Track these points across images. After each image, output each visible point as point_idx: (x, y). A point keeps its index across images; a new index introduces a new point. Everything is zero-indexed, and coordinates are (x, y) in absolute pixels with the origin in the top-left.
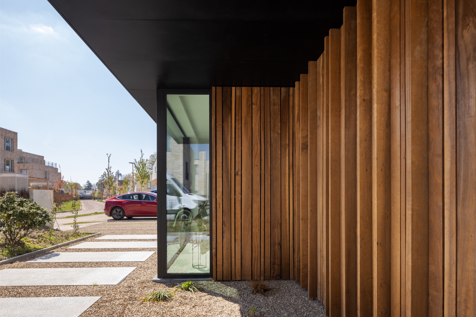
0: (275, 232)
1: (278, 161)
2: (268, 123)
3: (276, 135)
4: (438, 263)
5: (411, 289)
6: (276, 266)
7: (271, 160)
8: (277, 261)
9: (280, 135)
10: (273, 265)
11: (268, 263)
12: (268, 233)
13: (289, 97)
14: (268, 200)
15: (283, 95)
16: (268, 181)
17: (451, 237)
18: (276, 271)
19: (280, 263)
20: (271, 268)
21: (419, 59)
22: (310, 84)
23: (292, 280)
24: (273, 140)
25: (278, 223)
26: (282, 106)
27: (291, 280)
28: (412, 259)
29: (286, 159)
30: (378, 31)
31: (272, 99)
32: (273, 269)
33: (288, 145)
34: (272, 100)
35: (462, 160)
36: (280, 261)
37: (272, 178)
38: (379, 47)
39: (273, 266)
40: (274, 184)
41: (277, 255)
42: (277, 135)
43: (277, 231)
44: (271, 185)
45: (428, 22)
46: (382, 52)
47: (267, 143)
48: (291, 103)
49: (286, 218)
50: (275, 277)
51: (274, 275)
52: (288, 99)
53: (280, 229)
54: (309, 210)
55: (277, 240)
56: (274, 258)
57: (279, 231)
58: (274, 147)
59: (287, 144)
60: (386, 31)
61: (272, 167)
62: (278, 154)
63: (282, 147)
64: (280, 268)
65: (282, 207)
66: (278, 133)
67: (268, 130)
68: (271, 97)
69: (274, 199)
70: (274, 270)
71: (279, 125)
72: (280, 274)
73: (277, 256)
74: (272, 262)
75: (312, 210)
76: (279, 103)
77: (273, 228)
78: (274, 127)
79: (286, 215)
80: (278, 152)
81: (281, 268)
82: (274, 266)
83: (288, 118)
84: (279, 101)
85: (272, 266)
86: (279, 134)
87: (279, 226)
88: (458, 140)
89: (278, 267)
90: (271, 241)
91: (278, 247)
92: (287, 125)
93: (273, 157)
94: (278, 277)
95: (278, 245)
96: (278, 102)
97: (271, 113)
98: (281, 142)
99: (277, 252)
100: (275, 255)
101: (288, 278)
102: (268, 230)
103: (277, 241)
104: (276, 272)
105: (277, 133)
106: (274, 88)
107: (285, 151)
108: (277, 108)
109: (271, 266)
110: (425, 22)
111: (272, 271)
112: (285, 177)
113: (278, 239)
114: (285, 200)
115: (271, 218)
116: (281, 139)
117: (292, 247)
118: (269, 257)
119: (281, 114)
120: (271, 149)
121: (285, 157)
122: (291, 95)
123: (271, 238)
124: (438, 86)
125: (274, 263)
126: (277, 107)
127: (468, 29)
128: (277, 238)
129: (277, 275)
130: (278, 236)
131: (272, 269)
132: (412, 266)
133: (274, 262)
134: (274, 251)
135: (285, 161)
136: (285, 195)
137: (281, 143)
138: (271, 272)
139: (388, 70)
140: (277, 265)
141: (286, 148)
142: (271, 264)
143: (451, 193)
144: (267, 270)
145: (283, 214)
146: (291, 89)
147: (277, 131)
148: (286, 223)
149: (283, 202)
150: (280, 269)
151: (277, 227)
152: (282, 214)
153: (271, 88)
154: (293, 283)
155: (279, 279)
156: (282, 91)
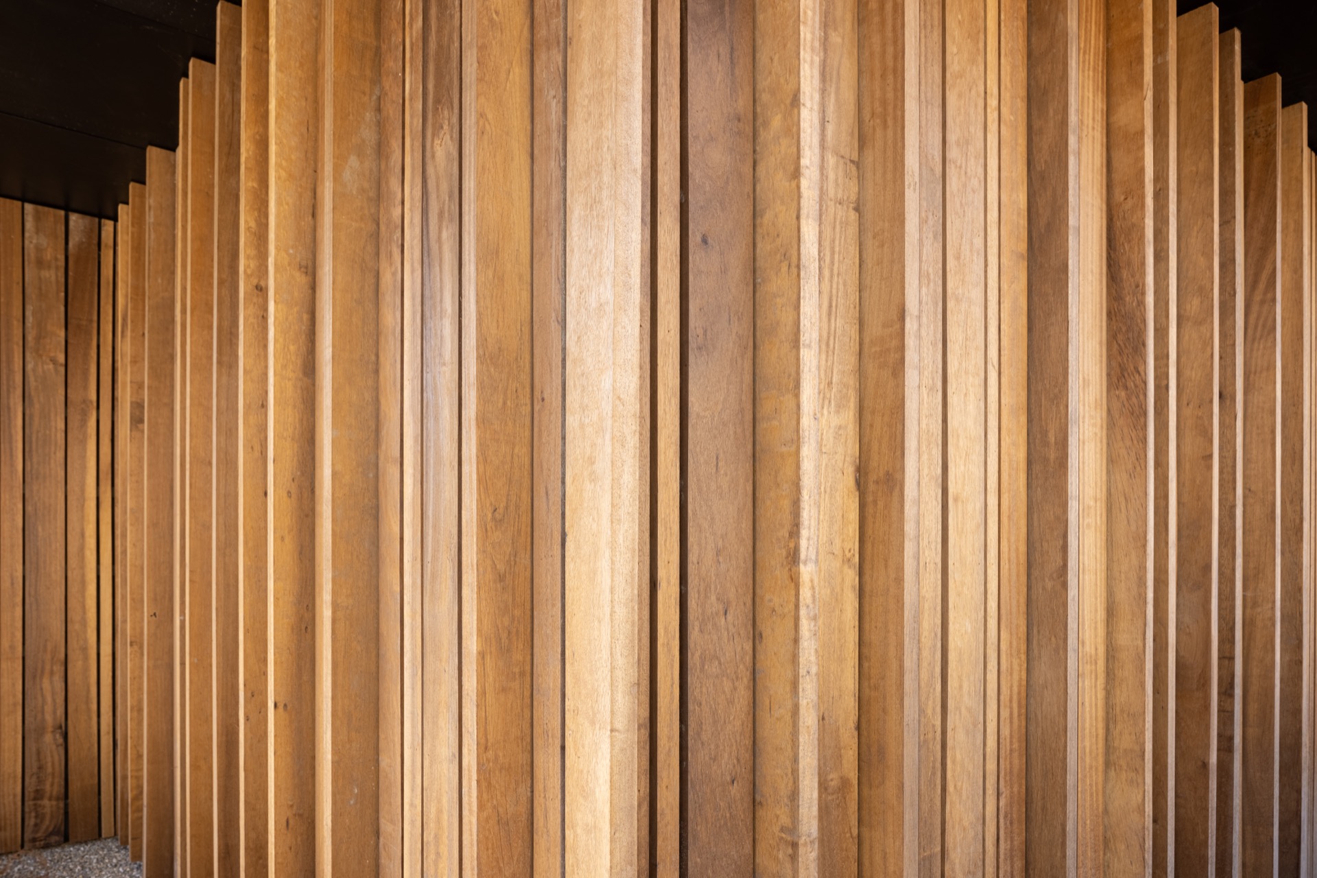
0: (42, 689)
1: (55, 453)
2: (15, 323)
3: (45, 367)
4: (394, 745)
5: (332, 826)
6: (46, 802)
7: (27, 449)
8: (53, 786)
9: (62, 370)
10: (35, 799)
11: (15, 796)
12: (14, 696)
13: (99, 249)
14: (12, 584)
15: (74, 239)
16: (13, 520)
17: (414, 676)
18: (48, 818)
19: (63, 790)
20: (27, 810)
21: (354, 193)
22: (150, 218)
23: (109, 838)
24: (36, 381)
25: (53, 659)
26: (70, 273)
27: (105, 839)
28: (332, 743)
29: (85, 450)
30: (281, 93)
31: (31, 242)
32: (33, 814)
33: (95, 404)
34: (32, 246)
35: (431, 474)
36: (63, 783)
37: (29, 508)
38: (285, 141)
39: (35, 805)
40: (40, 529)
41: (49, 765)
42: (51, 366)
43: (50, 687)
44: (26, 533)
45: (379, 98)
46: (293, 157)
47: (8, 391)
48: (107, 272)
49: (86, 640)
50: (41, 840)
51: (39, 835)
52: (96, 256)
53: (63, 679)
54: (146, 614)
55: (51, 714)
56: (38, 778)
57: (59, 685)
58: (37, 406)
59: (91, 402)
60: (306, 99)
61: (31, 470)
62: (53, 430)
63: (70, 410)
64: (62, 805)
65: (69, 606)
66: (54, 361)
67: (15, 347)
68: (27, 235)
69: (36, 581)
70: (36, 817)
71: (59, 336)
72: (63, 828)
73: (49, 770)
74: (30, 789)
75: (155, 614)
76: (62, 263)
77: (34, 677)
78: (39, 338)
79: (85, 632)
80: (53, 424)
81: (66, 805)
82: (39, 802)
83: (95, 318)
84: (59, 256)
85: (31, 803)
86: (61, 365)
87: (59, 669)
88: (425, 421)
89: (54, 803)
90: (26, 722)
91: (55, 739)
92: (91, 340)
93: (34, 439)
94: (54, 839)
95: (53, 732)
96: (56, 259)
97: (28, 291)
98: (69, 391)
99: (52, 757)
100: (40, 768)
101: (96, 835)
102: (14, 685)
103: (49, 718)
104: (47, 822)
105: (51, 360)
106: (40, 208)
107: (84, 422)
108: (53, 278)
109: (26, 804)
110: (374, 97)
111: (31, 822)
112: (83, 506)
113: (54, 712)
114: (83, 583)
115: (27, 642)
116: (69, 381)
117: (108, 733)
118: (15, 777)
119: (70, 300)
120: (27, 412)
121: (83, 442)
122: (106, 245)
123: (26, 711)
124: (394, 274)
125: (39, 795)
126: (54, 276)
127: (441, 136)
128: (48, 708)
129: (51, 829)
130: (54, 700)
131: (30, 812)
132: (332, 762)
133: (37, 791)
134: (38, 752)
135: (83, 457)
136: (82, 566)
137: (69, 395)
138: (26, 823)
139: (311, 211)
140: (50, 799)
141: (86, 415)
142: (26, 799)
143: (414, 559)
144: (8, 822)
145: (74, 627)
146: (108, 225)
147: (52, 354)
148: (86, 659)
149: (73, 590)
150: (62, 811)
151: (52, 673)
152: (69, 629)
153: (29, 207)
154: (110, 850)
155: (58, 845)
156: (72, 224)
